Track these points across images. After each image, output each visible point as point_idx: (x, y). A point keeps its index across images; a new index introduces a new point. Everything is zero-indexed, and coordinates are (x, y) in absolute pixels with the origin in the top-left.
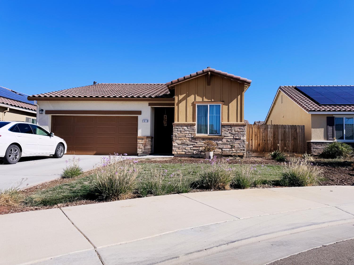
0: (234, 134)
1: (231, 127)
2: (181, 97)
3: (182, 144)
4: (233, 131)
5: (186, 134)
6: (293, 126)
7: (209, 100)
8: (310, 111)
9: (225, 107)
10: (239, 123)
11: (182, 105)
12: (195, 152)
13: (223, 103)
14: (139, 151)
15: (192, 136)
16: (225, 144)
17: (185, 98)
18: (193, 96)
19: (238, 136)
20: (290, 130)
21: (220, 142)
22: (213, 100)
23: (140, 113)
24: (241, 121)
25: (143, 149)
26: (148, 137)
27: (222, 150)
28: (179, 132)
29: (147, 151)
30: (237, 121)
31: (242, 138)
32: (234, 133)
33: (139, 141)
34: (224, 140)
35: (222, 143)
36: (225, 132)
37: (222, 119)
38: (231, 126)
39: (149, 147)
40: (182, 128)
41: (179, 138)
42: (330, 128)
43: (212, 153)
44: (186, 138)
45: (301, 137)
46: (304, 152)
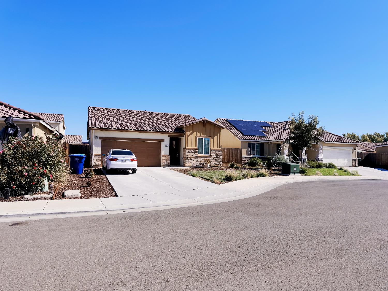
0: (217, 155)
1: (215, 151)
2: (189, 133)
3: (191, 160)
4: (216, 153)
5: (193, 155)
6: (236, 149)
7: (204, 135)
8: (241, 139)
9: (212, 140)
10: (218, 148)
11: (190, 137)
12: (197, 164)
13: (211, 137)
14: (163, 164)
15: (196, 156)
16: (212, 160)
17: (191, 134)
18: (195, 133)
20: (235, 151)
21: (210, 159)
22: (206, 136)
23: (163, 140)
25: (166, 163)
26: (168, 156)
27: (211, 163)
28: (189, 153)
29: (168, 164)
30: (217, 148)
31: (220, 157)
33: (162, 158)
34: (212, 158)
36: (212, 153)
37: (210, 146)
38: (215, 150)
39: (169, 162)
40: (190, 151)
41: (189, 157)
42: (249, 149)
43: (209, 165)
44: (193, 157)
45: (240, 155)
46: (240, 163)
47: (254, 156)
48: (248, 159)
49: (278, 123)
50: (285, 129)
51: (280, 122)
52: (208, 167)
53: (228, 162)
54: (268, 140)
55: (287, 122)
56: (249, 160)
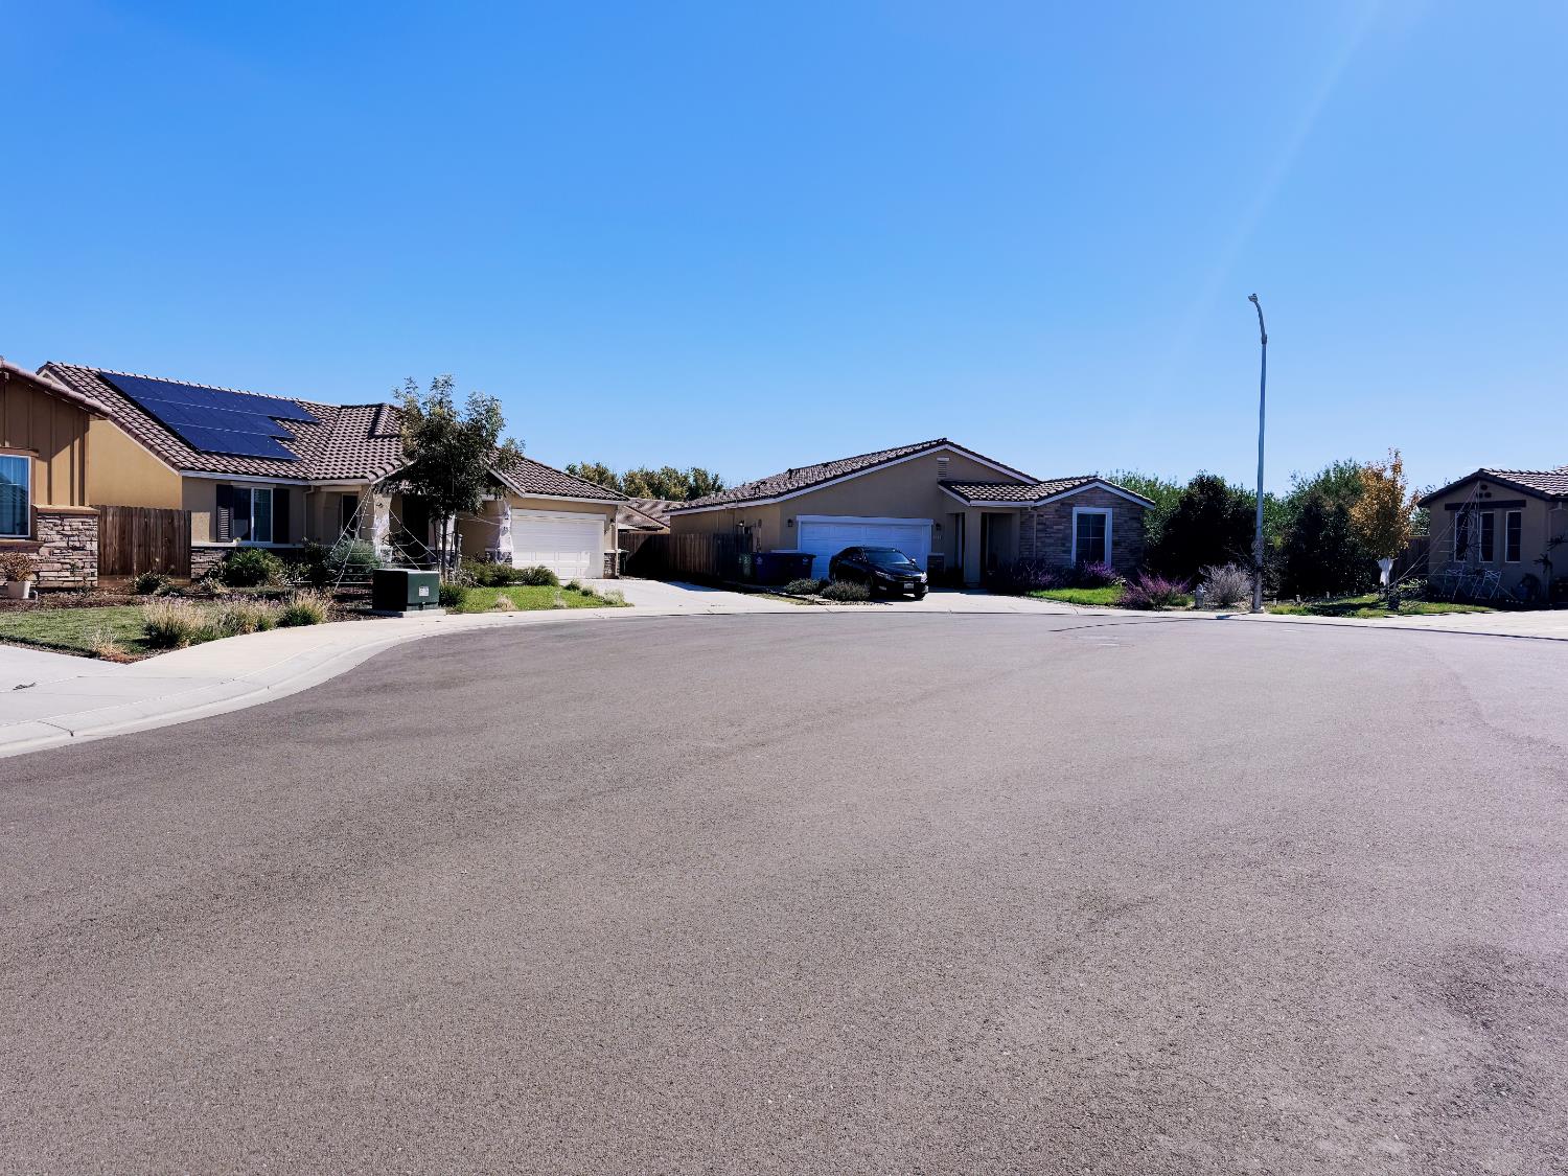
0: (69, 536)
1: (62, 519)
4: (67, 528)
8: (183, 468)
9: (42, 466)
10: (77, 507)
13: (37, 455)
16: (46, 561)
19: (78, 541)
20: (159, 522)
21: (34, 556)
22: (7, 445)
24: (82, 503)
27: (38, 577)
30: (72, 504)
31: (88, 546)
32: (70, 533)
34: (43, 550)
35: (38, 558)
36: (45, 531)
37: (34, 497)
38: (62, 515)
42: (224, 513)
43: (28, 585)
45: (182, 537)
46: (186, 573)
47: (246, 543)
48: (222, 554)
49: (343, 407)
50: (371, 434)
51: (348, 407)
52: (26, 596)
53: (121, 568)
54: (305, 479)
55: (380, 407)
56: (224, 559)
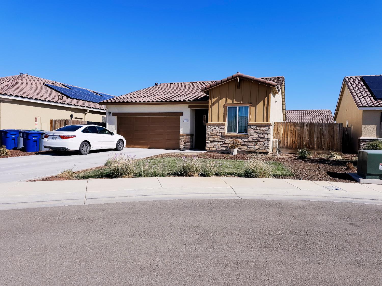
2: (214, 100)
3: (214, 141)
4: (258, 130)
5: (217, 133)
7: (238, 102)
8: (361, 107)
9: (253, 108)
10: (265, 123)
11: (215, 107)
13: (251, 105)
14: (181, 146)
15: (222, 135)
16: (251, 142)
17: (217, 101)
18: (224, 99)
19: (263, 135)
21: (247, 140)
22: (242, 102)
23: (181, 114)
24: (267, 121)
25: (184, 145)
26: (187, 135)
27: (248, 147)
28: (211, 131)
29: (187, 146)
32: (259, 132)
33: (181, 138)
34: (250, 139)
35: (248, 141)
36: (250, 131)
37: (250, 120)
38: (256, 126)
39: (189, 143)
40: (213, 127)
41: (211, 136)
44: (217, 137)
